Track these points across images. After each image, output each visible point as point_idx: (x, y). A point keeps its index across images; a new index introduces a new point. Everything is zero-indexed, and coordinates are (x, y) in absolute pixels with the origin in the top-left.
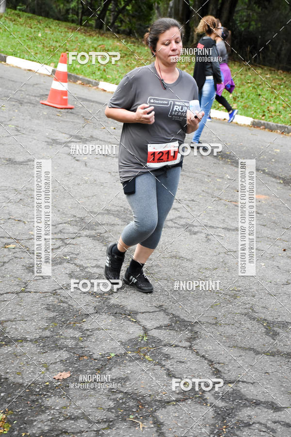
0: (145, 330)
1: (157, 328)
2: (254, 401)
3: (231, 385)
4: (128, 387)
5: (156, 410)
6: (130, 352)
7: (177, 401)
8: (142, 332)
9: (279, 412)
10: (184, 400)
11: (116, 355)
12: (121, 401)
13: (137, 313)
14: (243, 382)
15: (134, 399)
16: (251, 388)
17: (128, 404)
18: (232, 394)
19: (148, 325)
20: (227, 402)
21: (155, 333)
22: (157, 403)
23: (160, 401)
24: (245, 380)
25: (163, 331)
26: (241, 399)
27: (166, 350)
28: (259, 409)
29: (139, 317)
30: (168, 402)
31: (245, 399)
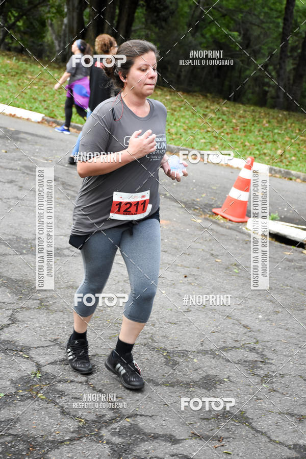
0: (39, 366)
1: (52, 363)
2: (152, 435)
3: (129, 420)
4: (18, 429)
5: (48, 451)
6: (21, 391)
7: (71, 440)
8: (35, 368)
9: (178, 445)
10: (79, 439)
11: (6, 395)
12: (9, 445)
13: (29, 349)
14: (141, 415)
15: (24, 441)
16: (150, 421)
17: (17, 447)
18: (130, 428)
19: (42, 361)
20: (124, 438)
21: (48, 369)
22: (50, 444)
23: (53, 442)
24: (143, 413)
25: (58, 367)
26: (139, 434)
27: (61, 386)
28: (156, 442)
29: (32, 353)
30: (62, 442)
31: (143, 434)
